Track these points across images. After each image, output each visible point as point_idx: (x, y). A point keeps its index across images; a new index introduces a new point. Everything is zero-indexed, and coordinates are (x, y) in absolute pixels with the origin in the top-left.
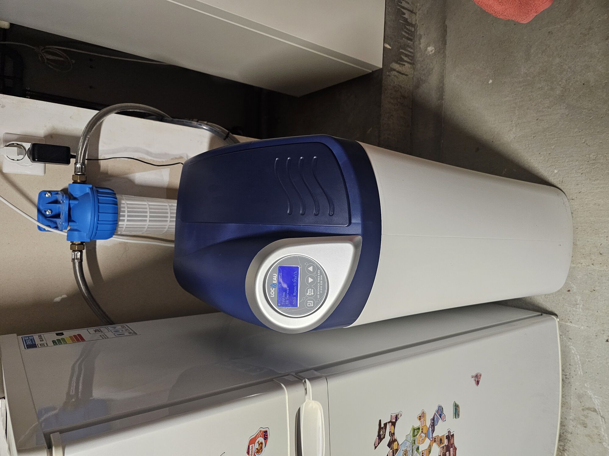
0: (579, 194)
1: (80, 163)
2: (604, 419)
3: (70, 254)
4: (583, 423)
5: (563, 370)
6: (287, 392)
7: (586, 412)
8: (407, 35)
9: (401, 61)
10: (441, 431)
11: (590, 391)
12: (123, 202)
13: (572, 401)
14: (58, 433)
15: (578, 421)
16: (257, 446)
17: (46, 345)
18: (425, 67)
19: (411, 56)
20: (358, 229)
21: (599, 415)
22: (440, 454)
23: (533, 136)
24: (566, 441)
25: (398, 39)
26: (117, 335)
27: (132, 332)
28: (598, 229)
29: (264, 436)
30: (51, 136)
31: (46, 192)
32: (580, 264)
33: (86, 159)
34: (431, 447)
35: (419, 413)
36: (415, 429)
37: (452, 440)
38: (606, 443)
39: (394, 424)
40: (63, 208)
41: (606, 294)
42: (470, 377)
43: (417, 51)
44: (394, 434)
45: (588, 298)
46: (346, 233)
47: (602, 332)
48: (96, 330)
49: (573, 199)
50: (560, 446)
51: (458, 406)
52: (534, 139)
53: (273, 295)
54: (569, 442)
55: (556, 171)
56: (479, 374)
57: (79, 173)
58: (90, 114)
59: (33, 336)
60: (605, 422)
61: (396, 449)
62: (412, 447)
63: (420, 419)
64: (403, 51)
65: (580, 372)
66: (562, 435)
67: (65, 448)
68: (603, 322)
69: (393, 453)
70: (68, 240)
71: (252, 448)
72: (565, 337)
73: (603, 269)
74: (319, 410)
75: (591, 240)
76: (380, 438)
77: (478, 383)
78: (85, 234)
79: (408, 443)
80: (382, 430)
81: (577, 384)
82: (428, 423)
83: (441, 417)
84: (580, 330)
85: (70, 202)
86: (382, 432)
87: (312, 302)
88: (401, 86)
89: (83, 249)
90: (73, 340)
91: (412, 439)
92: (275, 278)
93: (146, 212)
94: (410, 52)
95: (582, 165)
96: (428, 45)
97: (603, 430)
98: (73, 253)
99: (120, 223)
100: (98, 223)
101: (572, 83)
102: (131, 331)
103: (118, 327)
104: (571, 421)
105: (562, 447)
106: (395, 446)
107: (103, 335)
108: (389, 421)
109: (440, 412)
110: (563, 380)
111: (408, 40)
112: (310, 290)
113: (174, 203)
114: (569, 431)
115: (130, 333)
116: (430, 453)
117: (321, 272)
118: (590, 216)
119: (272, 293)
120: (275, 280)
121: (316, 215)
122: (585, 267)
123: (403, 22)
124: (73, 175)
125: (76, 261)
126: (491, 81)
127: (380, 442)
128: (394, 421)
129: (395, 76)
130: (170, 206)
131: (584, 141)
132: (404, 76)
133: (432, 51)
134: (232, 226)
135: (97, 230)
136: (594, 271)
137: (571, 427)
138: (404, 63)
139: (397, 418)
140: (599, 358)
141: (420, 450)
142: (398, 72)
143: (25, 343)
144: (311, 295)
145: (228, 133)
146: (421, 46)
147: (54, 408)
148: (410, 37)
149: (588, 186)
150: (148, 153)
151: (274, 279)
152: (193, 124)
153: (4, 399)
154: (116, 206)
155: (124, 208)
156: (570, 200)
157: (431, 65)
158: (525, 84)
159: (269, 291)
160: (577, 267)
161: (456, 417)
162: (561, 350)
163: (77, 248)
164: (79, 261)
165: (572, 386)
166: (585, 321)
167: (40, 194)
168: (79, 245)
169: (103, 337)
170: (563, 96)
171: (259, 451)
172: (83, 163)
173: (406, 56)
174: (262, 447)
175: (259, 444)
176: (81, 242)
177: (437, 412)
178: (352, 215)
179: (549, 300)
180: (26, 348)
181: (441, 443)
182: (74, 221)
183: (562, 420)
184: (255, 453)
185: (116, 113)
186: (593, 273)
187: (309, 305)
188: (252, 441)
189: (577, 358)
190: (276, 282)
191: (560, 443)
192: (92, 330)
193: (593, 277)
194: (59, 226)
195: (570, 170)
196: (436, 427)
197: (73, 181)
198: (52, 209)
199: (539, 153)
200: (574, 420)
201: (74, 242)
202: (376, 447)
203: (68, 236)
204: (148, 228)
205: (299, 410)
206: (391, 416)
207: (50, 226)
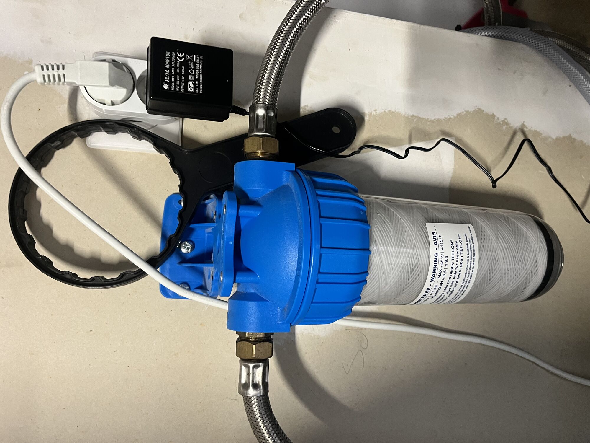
3: (235, 370)
70: (230, 326)
89: (270, 354)
98: (243, 368)
125: (251, 391)
163: (253, 354)
168: (260, 344)
182: (248, 270)
194: (209, 284)
201: (248, 334)
203: (231, 314)
207: (188, 285)
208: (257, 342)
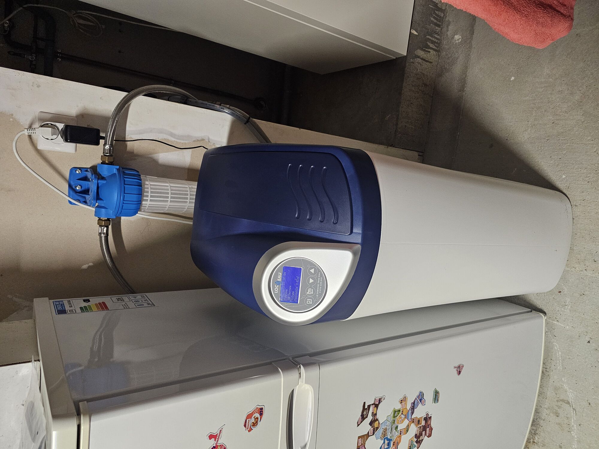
0: (582, 201)
1: (108, 145)
2: (576, 411)
3: (97, 229)
4: (556, 412)
5: (544, 364)
6: (283, 375)
7: (559, 404)
8: (435, 21)
9: (426, 48)
10: (420, 413)
11: (567, 385)
12: (147, 183)
13: (548, 392)
14: (86, 402)
15: (551, 410)
16: (253, 420)
17: (74, 312)
18: (450, 55)
19: (437, 43)
20: (358, 239)
21: (571, 407)
22: (416, 433)
23: (547, 139)
24: (539, 426)
25: (426, 25)
26: (137, 305)
27: (151, 303)
28: (595, 237)
29: (260, 413)
30: (82, 116)
31: (76, 169)
32: (574, 269)
33: (115, 140)
34: (409, 427)
35: (401, 397)
36: (396, 411)
37: (429, 422)
38: (574, 432)
39: (377, 406)
40: (92, 185)
41: (594, 299)
42: (453, 367)
43: (444, 38)
44: (376, 414)
45: (577, 301)
46: (347, 241)
47: (585, 334)
48: (118, 298)
49: (576, 206)
50: (532, 430)
51: (438, 392)
52: (547, 142)
53: (276, 291)
54: (540, 427)
55: (564, 177)
56: (462, 365)
57: (107, 155)
58: (120, 95)
59: (62, 301)
60: (576, 414)
61: (377, 427)
62: (392, 426)
63: (401, 403)
64: (430, 38)
65: (560, 367)
66: (535, 420)
67: (91, 415)
68: (587, 324)
69: (374, 431)
70: (95, 215)
71: (249, 422)
72: (550, 334)
73: (595, 276)
74: (310, 392)
75: (588, 247)
76: (363, 417)
77: (459, 373)
78: (112, 211)
79: (388, 422)
80: (365, 410)
81: (555, 377)
82: (409, 406)
83: (421, 401)
84: (565, 329)
85: (99, 181)
86: (365, 412)
87: (311, 300)
88: (423, 74)
89: (109, 224)
90: (98, 308)
91: (392, 419)
92: (280, 277)
93: (168, 193)
94: (437, 39)
95: (590, 173)
96: (456, 33)
97: (573, 421)
98: (100, 228)
99: (143, 203)
100: (123, 203)
101: (592, 90)
102: (149, 302)
103: (139, 296)
104: (545, 409)
105: (534, 431)
106: (376, 424)
107: (124, 304)
108: (373, 403)
109: (421, 398)
110: (543, 372)
111: (436, 26)
112: (310, 290)
113: (194, 186)
114: (543, 417)
115: (149, 304)
116: (407, 432)
117: (321, 274)
118: (590, 224)
119: (276, 289)
120: (280, 278)
121: (322, 222)
122: (579, 272)
123: (433, 7)
124: (102, 156)
125: (102, 235)
126: (513, 78)
127: (363, 421)
128: (377, 403)
129: (419, 63)
130: (190, 188)
131: (595, 150)
132: (427, 63)
133: (458, 40)
134: (245, 221)
135: (122, 209)
136: (587, 276)
137: (544, 414)
138: (429, 50)
139: (380, 401)
140: (579, 357)
141: (399, 429)
142: (422, 59)
143: (56, 307)
144: (310, 294)
145: (249, 118)
146: (449, 33)
147: (80, 365)
148: (438, 23)
149: (592, 195)
150: (172, 135)
151: (278, 277)
152: (216, 108)
153: (39, 361)
154: (141, 188)
155: (148, 188)
156: (574, 206)
157: (457, 54)
158: (546, 85)
159: (274, 288)
160: (571, 270)
161: (435, 402)
162: (545, 346)
163: (103, 224)
164: (105, 235)
165: (550, 379)
166: (571, 322)
167: (71, 170)
168: (106, 221)
169: (125, 307)
170: (581, 102)
171: (255, 424)
172: (111, 145)
173: (433, 42)
174: (257, 421)
175: (255, 419)
176: (108, 218)
177: (418, 397)
178: (354, 225)
179: (540, 298)
180: (57, 314)
181: (419, 423)
182: (101, 199)
183: (537, 407)
184: (251, 426)
185: (143, 95)
186: (585, 279)
187: (308, 302)
188: (249, 416)
189: (559, 354)
190: (280, 280)
191: (533, 427)
192: (115, 298)
193: (584, 282)
194: (88, 201)
195: (577, 177)
196: (415, 410)
197: (101, 161)
198: (82, 185)
199: (551, 157)
200: (548, 409)
201: (101, 218)
202: (358, 425)
203: (95, 212)
204: (169, 208)
205: (293, 391)
206: (375, 399)
207: (80, 201)
208: (105, 220)
